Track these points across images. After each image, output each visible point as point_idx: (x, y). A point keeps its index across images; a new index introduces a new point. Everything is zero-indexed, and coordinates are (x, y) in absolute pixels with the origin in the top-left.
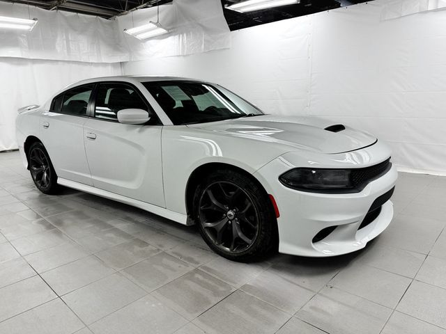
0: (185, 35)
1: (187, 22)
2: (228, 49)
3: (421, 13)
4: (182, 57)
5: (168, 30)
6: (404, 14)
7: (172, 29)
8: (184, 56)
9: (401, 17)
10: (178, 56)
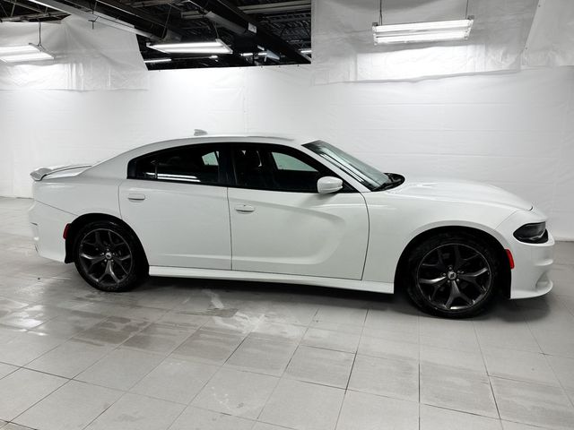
0: (81, 65)
1: (84, 51)
2: (146, 90)
3: (345, 82)
4: (76, 93)
5: (54, 55)
6: (331, 81)
7: (60, 54)
8: (80, 91)
9: (328, 84)
10: (68, 90)
